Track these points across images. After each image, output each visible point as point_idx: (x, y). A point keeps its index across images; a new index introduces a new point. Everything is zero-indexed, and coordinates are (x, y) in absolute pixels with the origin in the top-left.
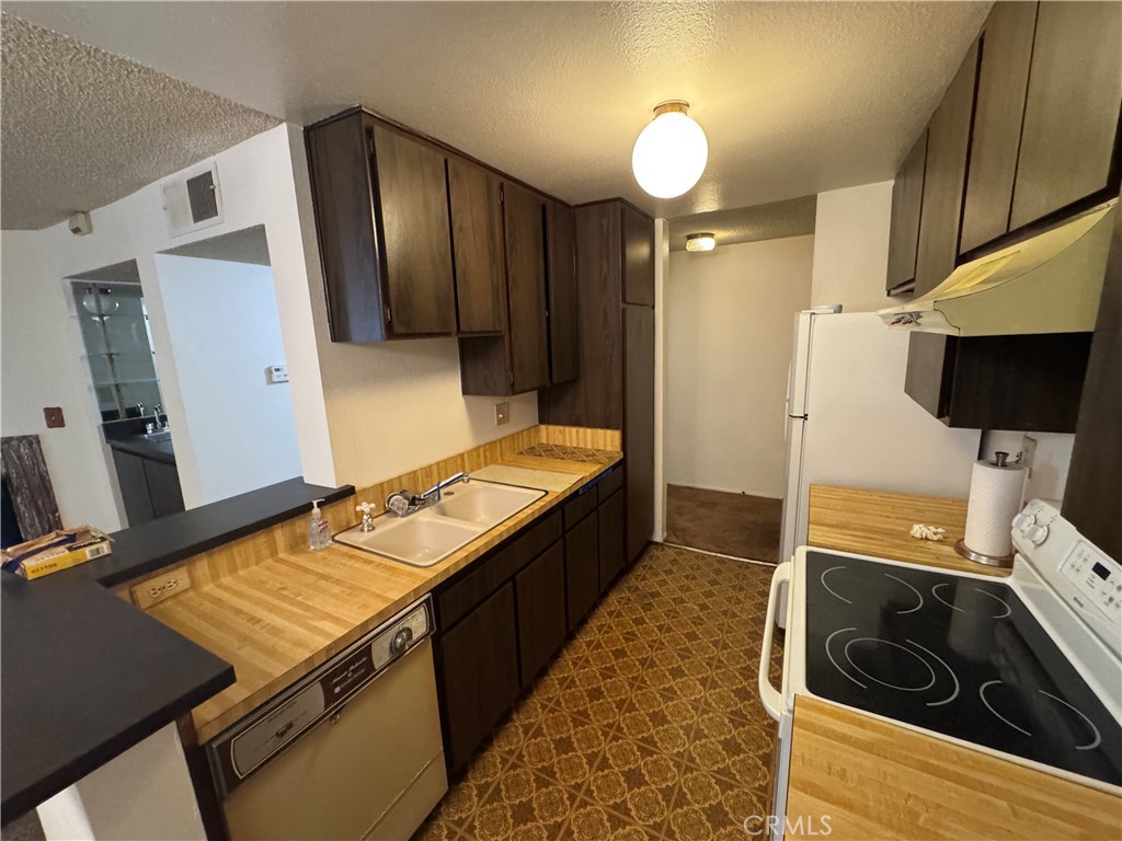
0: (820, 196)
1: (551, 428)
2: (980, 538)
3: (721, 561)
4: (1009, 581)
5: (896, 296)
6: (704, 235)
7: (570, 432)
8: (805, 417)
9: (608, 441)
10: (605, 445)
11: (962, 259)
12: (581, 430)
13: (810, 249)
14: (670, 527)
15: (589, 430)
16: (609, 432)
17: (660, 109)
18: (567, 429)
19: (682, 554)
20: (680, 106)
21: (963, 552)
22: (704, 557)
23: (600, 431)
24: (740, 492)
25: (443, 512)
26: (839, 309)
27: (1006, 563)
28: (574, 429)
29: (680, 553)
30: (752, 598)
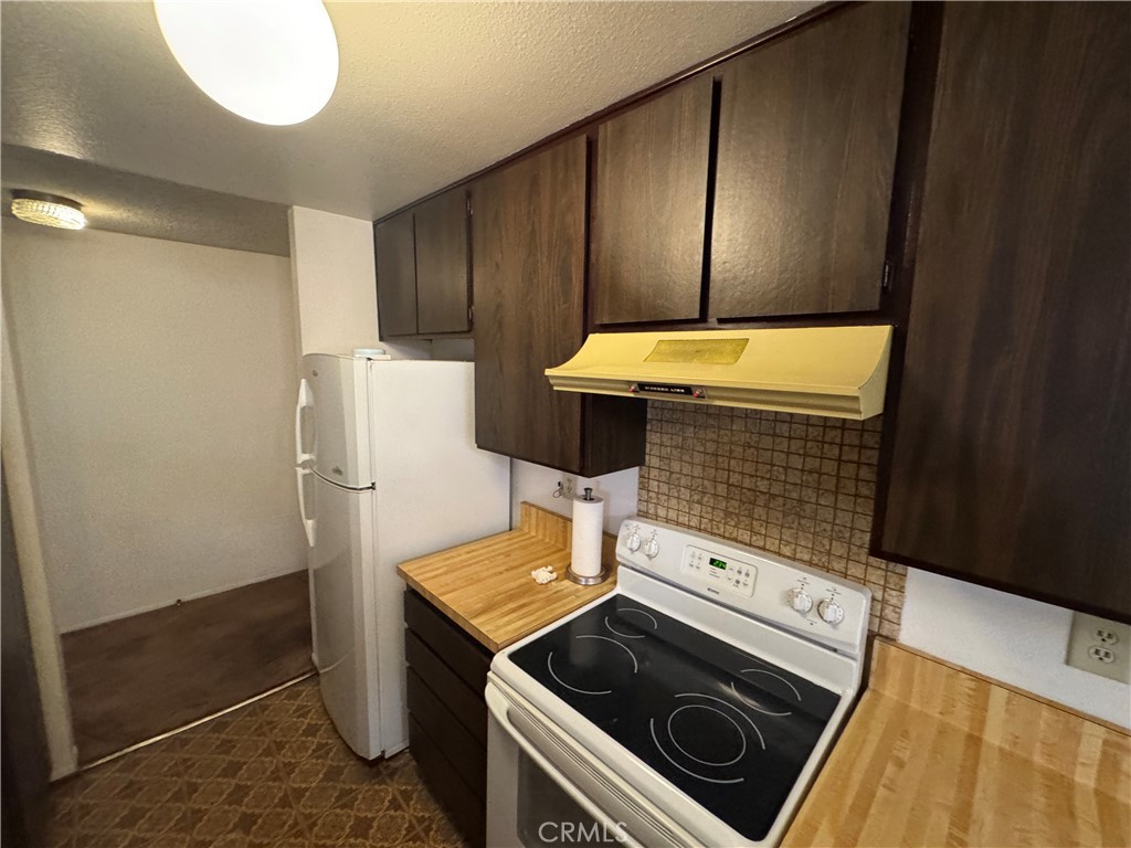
3: (219, 726)
8: (373, 487)
13: (288, 282)
14: (84, 732)
19: (136, 763)
22: (181, 741)
29: (133, 762)
30: (303, 748)
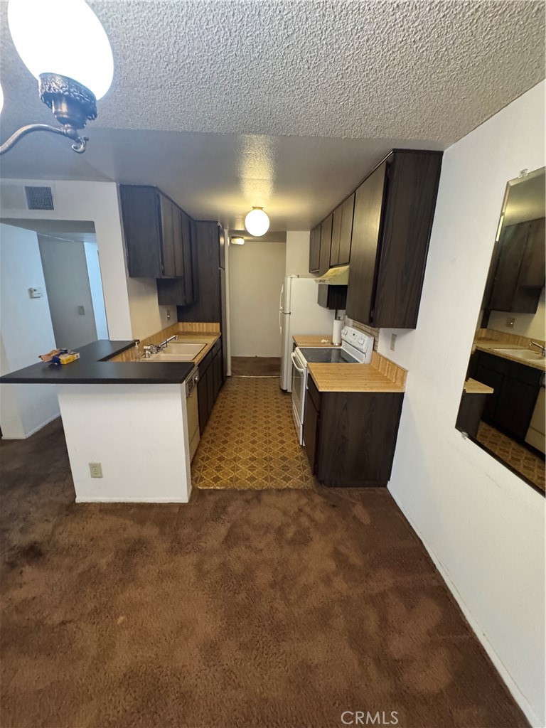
0: (288, 232)
1: (185, 323)
2: (336, 341)
4: (341, 347)
5: (313, 273)
6: (239, 237)
7: (195, 325)
8: (290, 313)
9: (214, 327)
10: (213, 329)
11: (331, 267)
12: (201, 324)
14: (233, 371)
15: (205, 324)
16: (214, 324)
17: (254, 208)
18: (194, 323)
19: (239, 378)
20: (261, 208)
21: (332, 344)
23: (211, 324)
24: (254, 356)
25: (165, 352)
26: (298, 277)
27: (341, 345)
28: (197, 324)
